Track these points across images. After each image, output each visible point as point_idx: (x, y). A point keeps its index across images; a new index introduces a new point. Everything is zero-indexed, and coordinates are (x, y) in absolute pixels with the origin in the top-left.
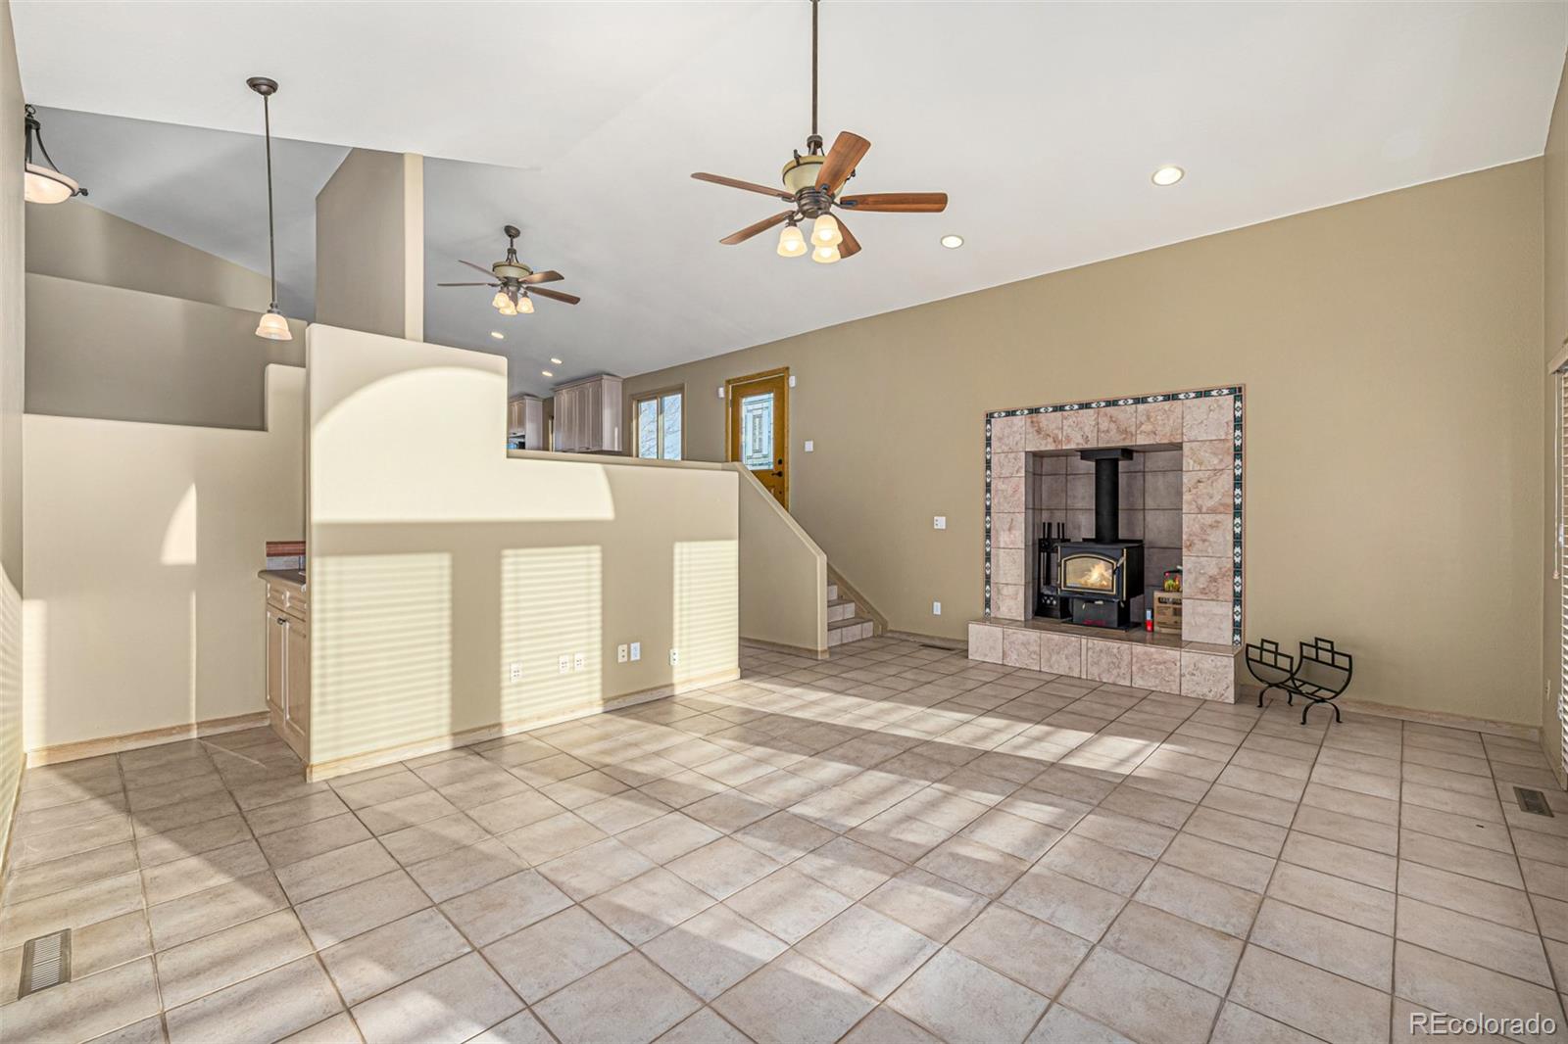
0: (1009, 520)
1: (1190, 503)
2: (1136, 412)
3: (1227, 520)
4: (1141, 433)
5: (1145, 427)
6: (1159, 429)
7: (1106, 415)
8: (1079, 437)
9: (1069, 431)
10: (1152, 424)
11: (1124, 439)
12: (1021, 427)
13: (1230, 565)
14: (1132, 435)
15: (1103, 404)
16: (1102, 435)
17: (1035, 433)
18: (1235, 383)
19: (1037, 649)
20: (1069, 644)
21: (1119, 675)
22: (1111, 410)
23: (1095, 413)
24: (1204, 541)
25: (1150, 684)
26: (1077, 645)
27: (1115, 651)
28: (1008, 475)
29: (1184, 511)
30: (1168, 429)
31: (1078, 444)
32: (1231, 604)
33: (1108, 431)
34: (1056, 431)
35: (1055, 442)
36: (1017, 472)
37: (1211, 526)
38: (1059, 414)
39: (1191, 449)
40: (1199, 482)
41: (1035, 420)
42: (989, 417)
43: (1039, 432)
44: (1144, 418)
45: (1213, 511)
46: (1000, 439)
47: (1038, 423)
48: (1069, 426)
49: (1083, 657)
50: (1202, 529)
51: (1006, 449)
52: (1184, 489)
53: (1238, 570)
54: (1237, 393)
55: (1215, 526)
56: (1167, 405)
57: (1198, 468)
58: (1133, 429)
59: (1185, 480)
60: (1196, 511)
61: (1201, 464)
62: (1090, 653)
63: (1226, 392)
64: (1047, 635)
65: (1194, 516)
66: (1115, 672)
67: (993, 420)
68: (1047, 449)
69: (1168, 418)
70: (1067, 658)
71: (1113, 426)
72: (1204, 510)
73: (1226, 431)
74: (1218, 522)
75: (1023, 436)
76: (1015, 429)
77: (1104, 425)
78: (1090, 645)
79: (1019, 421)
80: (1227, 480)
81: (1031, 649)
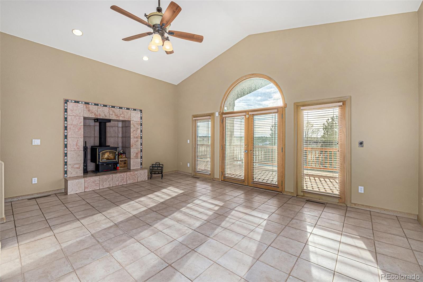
0: (77, 140)
1: (132, 136)
2: (120, 111)
3: (140, 140)
4: (121, 117)
5: (122, 115)
6: (125, 116)
7: (112, 110)
8: (103, 115)
9: (100, 112)
10: (124, 115)
11: (117, 118)
12: (82, 108)
13: (140, 150)
14: (119, 117)
15: (111, 107)
16: (111, 115)
17: (88, 111)
18: (141, 109)
19: (99, 182)
20: (109, 177)
21: (124, 182)
22: (113, 109)
23: (108, 108)
24: (135, 145)
25: (131, 182)
26: (112, 177)
27: (123, 176)
28: (75, 124)
29: (131, 138)
30: (127, 117)
31: (103, 117)
32: (140, 159)
33: (112, 115)
34: (95, 112)
35: (95, 115)
36: (80, 123)
37: (136, 141)
38: (96, 106)
39: (132, 122)
40: (134, 131)
41: (87, 106)
42: (66, 101)
43: (89, 111)
44: (122, 113)
45: (137, 138)
46: (72, 110)
47: (89, 108)
48: (100, 111)
49: (114, 180)
50: (135, 142)
51: (75, 114)
52: (131, 132)
53: (141, 151)
54: (141, 111)
55: (137, 141)
56: (127, 111)
57: (134, 127)
58: (119, 115)
59: (131, 130)
60: (133, 138)
61: (134, 126)
62: (116, 178)
63: (139, 110)
64: (101, 177)
65: (133, 139)
66: (123, 182)
67: (68, 103)
68: (92, 117)
69: (127, 114)
70: (109, 182)
71: (114, 113)
72: (135, 137)
73: (139, 120)
74: (137, 140)
75: (83, 111)
76: (78, 108)
77: (111, 113)
78: (116, 176)
79: (80, 106)
80: (139, 131)
81: (96, 183)
